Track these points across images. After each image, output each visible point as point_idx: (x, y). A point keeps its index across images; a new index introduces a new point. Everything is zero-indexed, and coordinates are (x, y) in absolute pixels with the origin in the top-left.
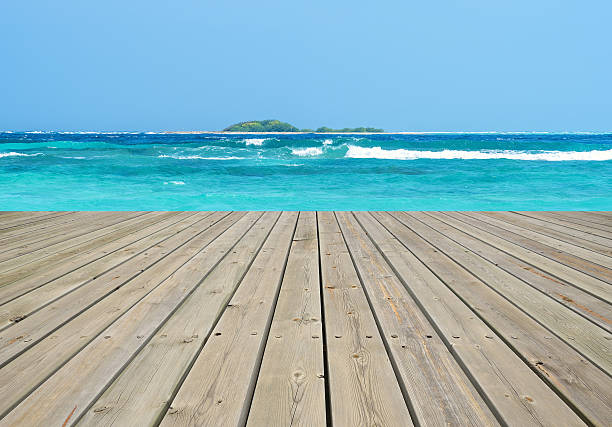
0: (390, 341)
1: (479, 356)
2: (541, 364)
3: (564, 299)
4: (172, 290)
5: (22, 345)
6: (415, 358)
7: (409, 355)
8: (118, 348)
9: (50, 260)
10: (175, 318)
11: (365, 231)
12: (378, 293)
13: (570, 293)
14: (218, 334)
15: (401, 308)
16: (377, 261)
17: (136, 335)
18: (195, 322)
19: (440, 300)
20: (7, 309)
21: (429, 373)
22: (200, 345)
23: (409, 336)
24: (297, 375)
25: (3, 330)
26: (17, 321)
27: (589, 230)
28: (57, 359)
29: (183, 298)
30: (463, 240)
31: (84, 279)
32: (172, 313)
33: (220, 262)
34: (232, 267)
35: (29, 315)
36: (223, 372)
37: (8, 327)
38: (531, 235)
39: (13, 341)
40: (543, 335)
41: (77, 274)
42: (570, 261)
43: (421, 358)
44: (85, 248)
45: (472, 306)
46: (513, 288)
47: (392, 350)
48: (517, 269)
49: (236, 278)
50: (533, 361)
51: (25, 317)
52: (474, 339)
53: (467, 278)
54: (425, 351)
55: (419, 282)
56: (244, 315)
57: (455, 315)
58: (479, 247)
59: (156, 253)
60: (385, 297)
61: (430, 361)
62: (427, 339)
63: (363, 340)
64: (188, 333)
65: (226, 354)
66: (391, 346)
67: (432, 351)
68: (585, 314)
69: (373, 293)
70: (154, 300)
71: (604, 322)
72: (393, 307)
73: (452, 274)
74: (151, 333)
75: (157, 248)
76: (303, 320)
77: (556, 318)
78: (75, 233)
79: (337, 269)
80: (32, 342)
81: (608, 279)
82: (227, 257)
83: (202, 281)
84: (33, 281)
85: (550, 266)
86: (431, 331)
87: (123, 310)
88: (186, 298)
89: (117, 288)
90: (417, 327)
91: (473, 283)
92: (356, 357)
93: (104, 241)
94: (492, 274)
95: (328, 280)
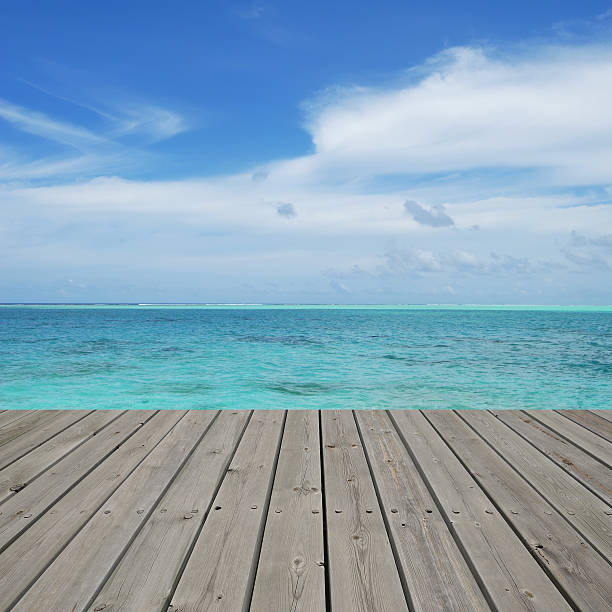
0: (390, 517)
1: (479, 537)
2: (541, 547)
3: (564, 461)
4: (173, 448)
5: (23, 522)
6: (415, 540)
7: (411, 537)
8: (117, 527)
10: (175, 487)
12: (378, 454)
13: (571, 454)
14: (218, 508)
15: (401, 475)
17: (136, 510)
18: (191, 496)
19: (439, 463)
20: (7, 476)
21: (429, 560)
22: (199, 523)
23: (410, 511)
24: (297, 562)
25: (3, 502)
26: (17, 491)
28: (58, 541)
29: (182, 461)
32: (172, 481)
34: (232, 419)
35: (30, 482)
36: (222, 560)
37: (8, 498)
39: (13, 517)
40: (543, 510)
41: (77, 429)
43: (421, 540)
45: (473, 472)
46: (513, 447)
47: (392, 529)
48: (518, 422)
49: (236, 434)
50: (533, 543)
51: (26, 485)
52: (472, 513)
53: (467, 434)
54: (425, 530)
55: (419, 439)
56: (244, 483)
57: (455, 483)
60: (385, 459)
61: (429, 544)
62: (427, 515)
63: (364, 515)
64: (188, 507)
65: (226, 535)
66: (391, 524)
67: (432, 530)
68: (585, 481)
69: (373, 454)
70: (153, 463)
72: (393, 472)
73: (452, 429)
74: (150, 507)
76: (303, 490)
77: (556, 486)
79: (338, 421)
80: (32, 518)
81: (606, 435)
83: (202, 437)
84: (33, 437)
85: (550, 417)
86: (432, 506)
87: (123, 477)
88: (186, 460)
89: (118, 447)
90: (418, 499)
91: (474, 440)
92: (356, 538)
94: (491, 428)
95: (327, 436)
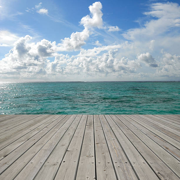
0: (114, 164)
1: (141, 170)
2: (159, 173)
3: (166, 148)
4: (51, 144)
5: (7, 166)
6: (122, 171)
7: (121, 170)
8: (35, 167)
9: (15, 133)
10: (51, 155)
11: (107, 121)
12: (111, 145)
13: (168, 146)
14: (64, 162)
15: (118, 152)
16: (111, 133)
17: (40, 162)
18: (56, 158)
19: (129, 148)
20: (2, 152)
21: (126, 177)
22: (59, 166)
23: (121, 162)
24: (87, 178)
25: (1, 160)
26: (5, 157)
27: (173, 121)
28: (17, 171)
29: (54, 147)
30: (137, 125)
31: (25, 140)
32: (51, 154)
33: (65, 133)
34: (68, 136)
35: (9, 154)
36: (65, 177)
37: (2, 159)
38: (156, 123)
39: (4, 164)
40: (160, 162)
41: (23, 138)
42: (168, 133)
43: (124, 171)
44: (25, 128)
45: (139, 151)
46: (151, 144)
47: (115, 168)
48: (152, 136)
49: (70, 140)
50: (157, 172)
51: (7, 155)
52: (139, 163)
53: (137, 140)
54: (125, 168)
55: (123, 141)
56: (72, 154)
57: (134, 154)
58: (141, 128)
59: (46, 130)
60: (113, 147)
61: (126, 172)
62: (126, 164)
63: (107, 164)
64: (55, 161)
65: (67, 170)
66: (115, 166)
67: (127, 168)
68: (172, 154)
69: (110, 146)
70: (45, 149)
71: (178, 157)
72: (116, 151)
73: (133, 138)
74: (44, 161)
75: (46, 128)
76: (89, 156)
77: (164, 155)
78: (22, 122)
79: (99, 136)
80: (9, 165)
81: (178, 140)
82: (67, 132)
83: (59, 141)
84: (10, 141)
85: (162, 135)
86: (127, 161)
87: (36, 152)
88: (55, 148)
89: (35, 144)
90: (123, 159)
91: (139, 142)
92: (105, 170)
93: (30, 126)
94: (145, 138)
95: (96, 141)
